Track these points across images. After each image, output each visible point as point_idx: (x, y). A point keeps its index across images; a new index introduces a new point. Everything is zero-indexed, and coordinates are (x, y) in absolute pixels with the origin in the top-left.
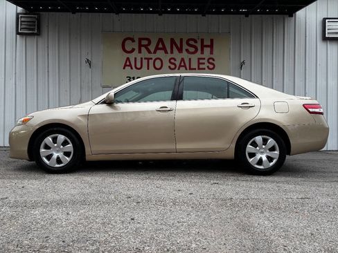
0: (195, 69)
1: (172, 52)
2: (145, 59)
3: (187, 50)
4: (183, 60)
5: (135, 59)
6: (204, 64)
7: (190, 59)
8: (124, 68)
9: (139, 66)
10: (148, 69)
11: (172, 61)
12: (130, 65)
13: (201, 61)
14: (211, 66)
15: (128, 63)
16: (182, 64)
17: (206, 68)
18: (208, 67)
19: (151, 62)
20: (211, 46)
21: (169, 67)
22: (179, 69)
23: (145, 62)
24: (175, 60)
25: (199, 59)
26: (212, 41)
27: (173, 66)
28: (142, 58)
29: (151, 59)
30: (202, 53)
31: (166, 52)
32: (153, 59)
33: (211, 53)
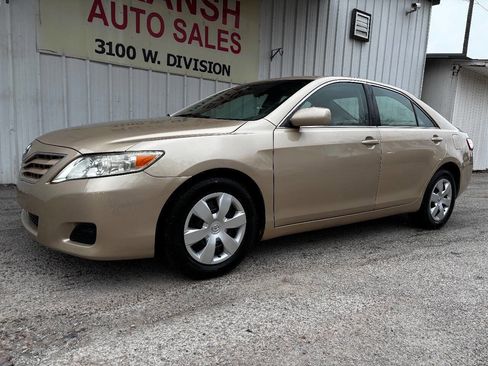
0: (213, 47)
1: (179, 9)
2: (132, 9)
3: (203, 11)
4: (196, 27)
5: (113, 4)
6: (226, 41)
7: (207, 28)
8: (90, 20)
9: (120, 21)
10: (138, 31)
11: (180, 25)
12: (102, 16)
13: (223, 36)
14: (236, 48)
15: (98, 11)
16: (196, 35)
17: (230, 50)
18: (232, 47)
19: (143, 18)
20: (237, 13)
21: (175, 35)
22: (190, 42)
23: (132, 16)
24: (185, 25)
25: (220, 32)
26: (238, 4)
27: (180, 36)
28: (125, 7)
29: (143, 12)
30: (225, 22)
31: (170, 6)
32: (147, 14)
33: (237, 26)
